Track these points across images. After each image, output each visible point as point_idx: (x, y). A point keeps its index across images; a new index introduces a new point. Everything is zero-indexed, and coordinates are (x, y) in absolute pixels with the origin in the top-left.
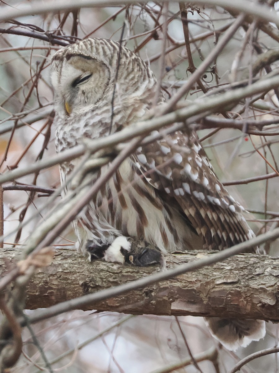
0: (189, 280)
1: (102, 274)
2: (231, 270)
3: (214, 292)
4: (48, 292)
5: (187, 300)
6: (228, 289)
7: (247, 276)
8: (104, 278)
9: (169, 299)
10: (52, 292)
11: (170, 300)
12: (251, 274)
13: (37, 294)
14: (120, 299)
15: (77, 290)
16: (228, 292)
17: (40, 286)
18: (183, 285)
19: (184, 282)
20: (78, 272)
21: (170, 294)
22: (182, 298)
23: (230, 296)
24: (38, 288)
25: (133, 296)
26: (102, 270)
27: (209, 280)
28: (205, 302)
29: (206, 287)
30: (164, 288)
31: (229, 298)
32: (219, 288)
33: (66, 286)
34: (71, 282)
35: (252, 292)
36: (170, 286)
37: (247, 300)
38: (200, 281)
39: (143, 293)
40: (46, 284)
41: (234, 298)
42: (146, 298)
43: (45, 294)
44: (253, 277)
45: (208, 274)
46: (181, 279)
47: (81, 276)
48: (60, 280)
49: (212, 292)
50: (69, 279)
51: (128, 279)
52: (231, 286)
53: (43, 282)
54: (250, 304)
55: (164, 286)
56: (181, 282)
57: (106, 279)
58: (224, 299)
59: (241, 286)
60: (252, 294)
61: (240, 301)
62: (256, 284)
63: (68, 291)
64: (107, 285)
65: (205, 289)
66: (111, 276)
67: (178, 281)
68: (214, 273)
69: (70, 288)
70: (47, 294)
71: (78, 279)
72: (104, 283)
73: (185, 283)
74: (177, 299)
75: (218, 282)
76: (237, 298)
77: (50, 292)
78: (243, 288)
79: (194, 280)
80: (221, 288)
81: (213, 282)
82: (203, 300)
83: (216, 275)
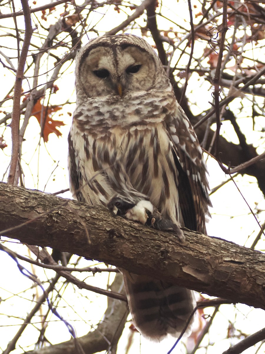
0: (201, 251)
1: (125, 227)
2: (236, 252)
3: (221, 266)
4: (75, 231)
5: (195, 268)
6: (234, 267)
7: (252, 261)
8: (127, 231)
9: (180, 263)
10: (79, 232)
11: (180, 265)
12: (256, 260)
13: (66, 230)
14: (136, 253)
15: (101, 236)
16: (233, 270)
17: (70, 223)
18: (195, 254)
19: (196, 251)
20: (105, 221)
21: (181, 259)
22: (191, 265)
23: (235, 273)
24: (68, 225)
25: (148, 253)
26: (126, 224)
27: (217, 256)
28: (210, 274)
29: (215, 261)
30: (178, 252)
31: (233, 274)
32: (226, 264)
33: (92, 230)
34: (98, 227)
35: (257, 274)
36: (183, 252)
37: (250, 281)
38: (210, 255)
39: (159, 252)
40: (75, 224)
41: (238, 276)
42: (161, 257)
43: (72, 232)
44: (257, 262)
45: (217, 250)
46: (194, 249)
47: (107, 224)
48: (89, 223)
49: (219, 266)
50: (96, 224)
51: (148, 237)
52: (237, 265)
53: (73, 221)
54: (251, 284)
55: (178, 251)
56: (193, 251)
57: (128, 233)
58: (229, 275)
59: (247, 267)
60: (257, 275)
61: (244, 280)
62: (261, 268)
63: (92, 235)
64: (129, 237)
65: (213, 262)
66: (133, 231)
67: (191, 250)
68: (222, 251)
69: (95, 232)
70: (73, 233)
71: (105, 226)
72: (126, 235)
73: (197, 253)
74: (187, 265)
75: (226, 259)
76: (240, 276)
77: (77, 231)
78: (248, 269)
79: (205, 252)
80: (228, 264)
81: (222, 258)
82: (210, 271)
83: (223, 254)
